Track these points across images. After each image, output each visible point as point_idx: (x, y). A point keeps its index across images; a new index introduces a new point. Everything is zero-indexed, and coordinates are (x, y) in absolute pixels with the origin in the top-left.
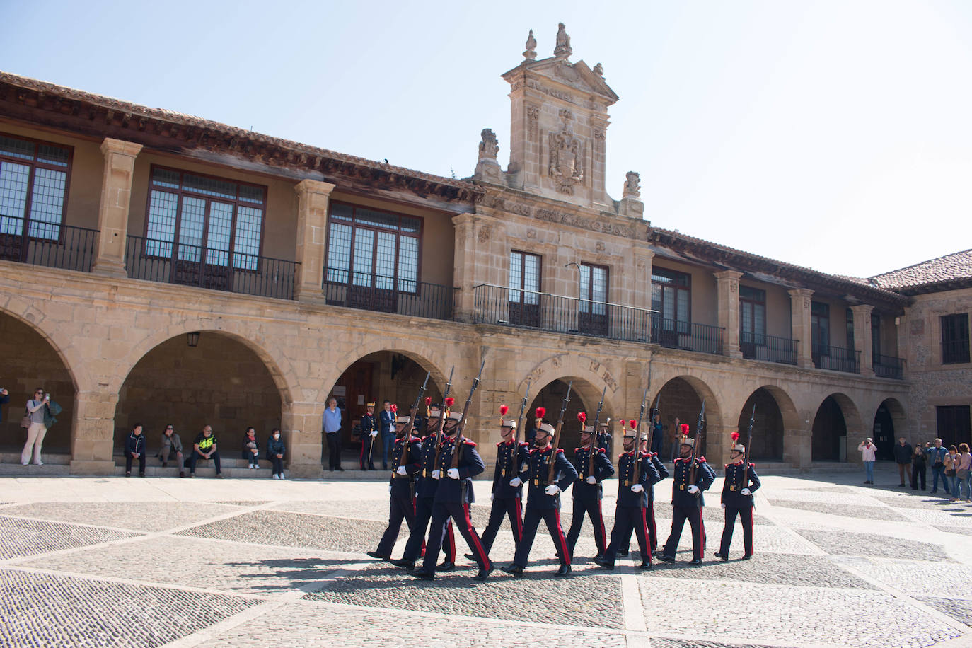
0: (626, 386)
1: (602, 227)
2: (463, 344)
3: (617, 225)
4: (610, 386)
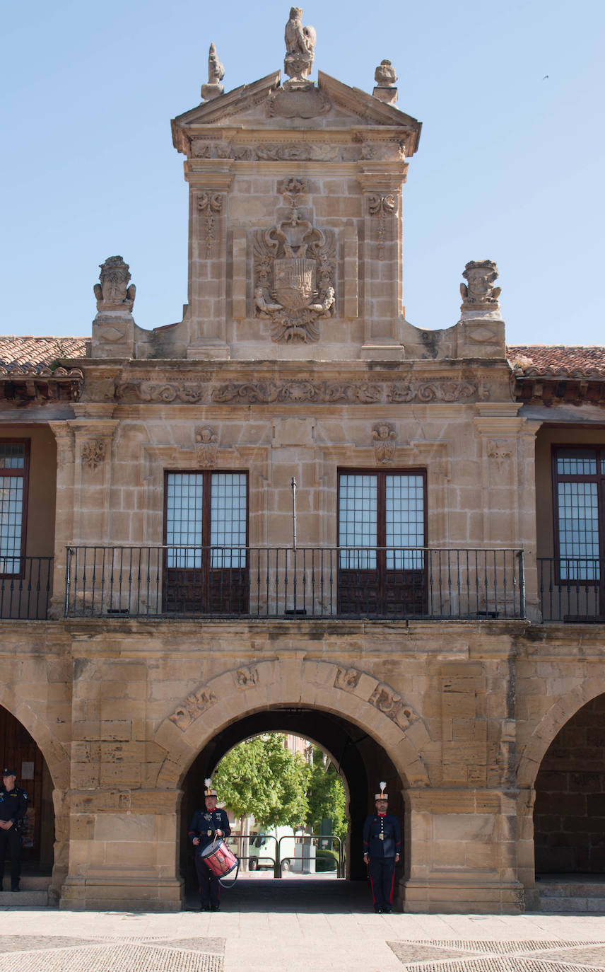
0: (441, 714)
1: (385, 392)
3: (431, 380)
4: (392, 717)
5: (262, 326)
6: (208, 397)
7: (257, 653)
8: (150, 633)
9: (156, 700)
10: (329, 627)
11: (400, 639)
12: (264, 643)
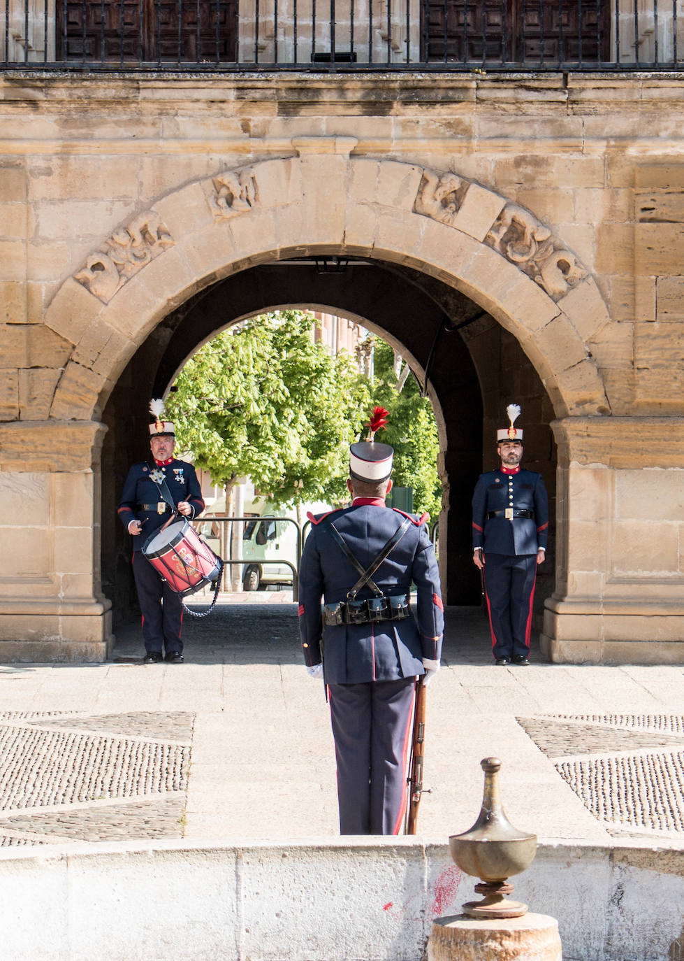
0: (632, 267)
4: (532, 273)
7: (255, 143)
8: (33, 103)
9: (47, 240)
10: (404, 89)
11: (551, 113)
12: (269, 122)
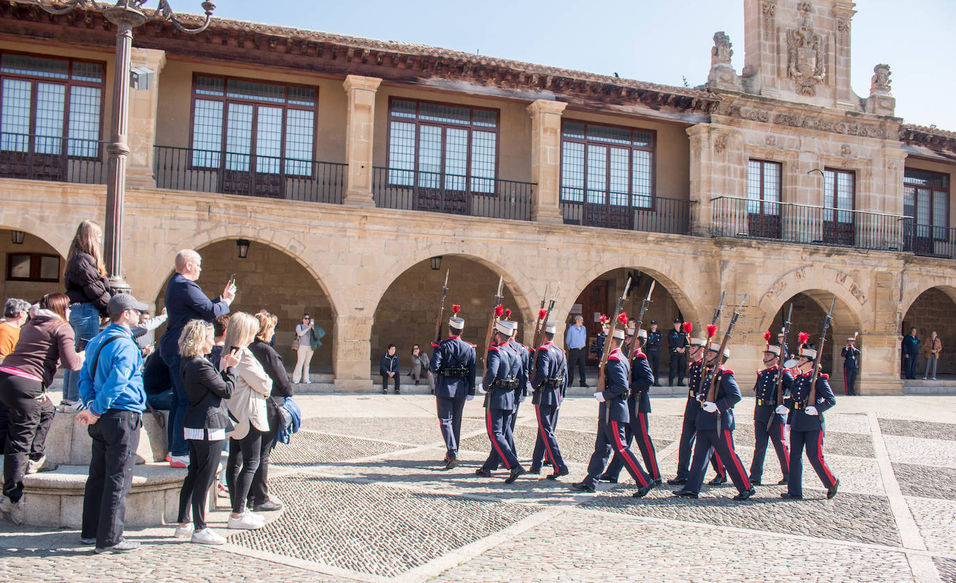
0: (876, 298)
1: (847, 128)
2: (701, 259)
3: (866, 125)
5: (791, 83)
6: (771, 119)
7: (804, 262)
8: (760, 247)
9: (760, 285)
11: (863, 259)
12: (807, 257)
